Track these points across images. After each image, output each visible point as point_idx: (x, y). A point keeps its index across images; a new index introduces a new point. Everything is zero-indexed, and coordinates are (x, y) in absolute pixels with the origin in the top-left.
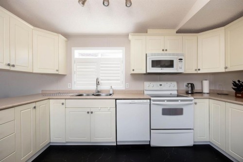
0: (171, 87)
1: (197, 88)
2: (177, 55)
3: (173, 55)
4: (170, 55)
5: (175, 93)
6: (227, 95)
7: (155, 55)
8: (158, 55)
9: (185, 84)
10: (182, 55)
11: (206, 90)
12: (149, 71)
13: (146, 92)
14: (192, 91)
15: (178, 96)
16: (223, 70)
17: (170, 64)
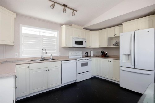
0: (80, 54)
1: (89, 54)
2: (84, 39)
3: (83, 39)
4: (81, 39)
5: (82, 56)
6: (98, 56)
7: (76, 38)
9: (85, 52)
10: (85, 39)
11: (92, 55)
12: (73, 46)
13: (69, 57)
14: (87, 56)
15: (83, 58)
16: (98, 47)
17: (81, 43)
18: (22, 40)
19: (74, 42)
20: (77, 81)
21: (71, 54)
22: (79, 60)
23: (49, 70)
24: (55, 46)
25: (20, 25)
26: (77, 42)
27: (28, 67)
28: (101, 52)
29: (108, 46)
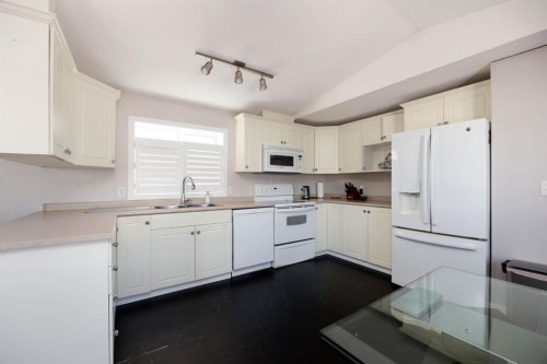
0: (286, 191)
1: (312, 193)
2: (297, 150)
3: (293, 150)
4: (287, 149)
5: (291, 198)
6: (339, 198)
7: (274, 148)
8: (278, 148)
9: (301, 187)
10: (301, 151)
11: (321, 195)
12: (266, 170)
13: (256, 199)
14: (307, 196)
15: (294, 202)
16: (337, 172)
17: (288, 161)
18: (136, 156)
19: (267, 160)
20: (276, 265)
21: (262, 192)
22: (279, 208)
23: (199, 233)
24: (217, 170)
25: (131, 118)
26: (276, 160)
27: (147, 223)
28: (346, 186)
29: (364, 168)
